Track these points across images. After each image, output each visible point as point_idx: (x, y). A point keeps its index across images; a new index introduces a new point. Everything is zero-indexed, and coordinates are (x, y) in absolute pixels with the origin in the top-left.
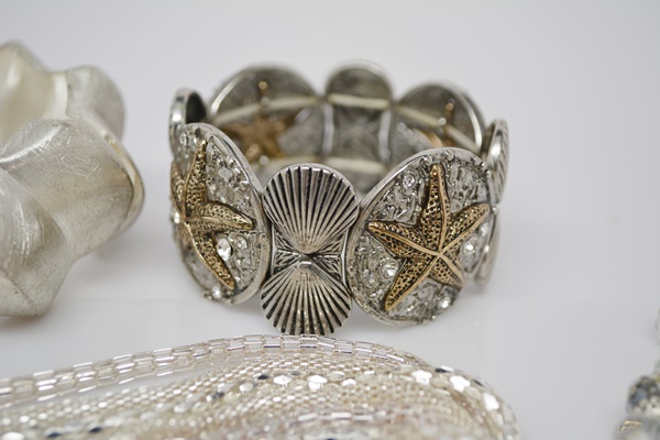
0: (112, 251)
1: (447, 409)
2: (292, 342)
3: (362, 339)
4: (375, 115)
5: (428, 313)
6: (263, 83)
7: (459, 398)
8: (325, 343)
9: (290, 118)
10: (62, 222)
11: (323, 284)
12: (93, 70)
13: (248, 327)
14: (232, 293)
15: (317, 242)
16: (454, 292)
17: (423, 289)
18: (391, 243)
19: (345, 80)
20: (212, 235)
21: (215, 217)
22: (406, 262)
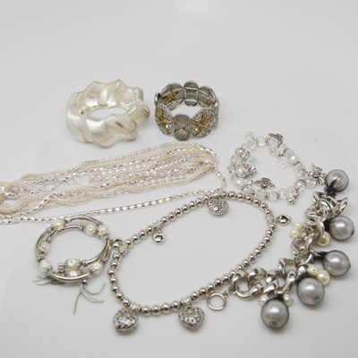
0: (144, 124)
1: (205, 154)
2: (180, 143)
3: (192, 141)
4: (195, 91)
5: (205, 135)
6: (171, 87)
7: (207, 152)
8: (186, 143)
9: (177, 93)
10: (137, 121)
11: (185, 133)
12: (138, 88)
13: (171, 140)
14: (168, 133)
15: (184, 126)
16: (209, 132)
17: (203, 132)
18: (197, 126)
19: (188, 84)
20: (165, 124)
21: (165, 121)
22: (199, 129)
